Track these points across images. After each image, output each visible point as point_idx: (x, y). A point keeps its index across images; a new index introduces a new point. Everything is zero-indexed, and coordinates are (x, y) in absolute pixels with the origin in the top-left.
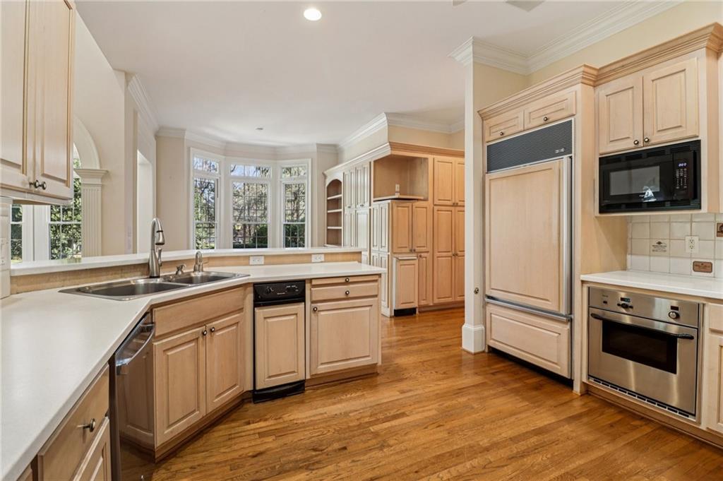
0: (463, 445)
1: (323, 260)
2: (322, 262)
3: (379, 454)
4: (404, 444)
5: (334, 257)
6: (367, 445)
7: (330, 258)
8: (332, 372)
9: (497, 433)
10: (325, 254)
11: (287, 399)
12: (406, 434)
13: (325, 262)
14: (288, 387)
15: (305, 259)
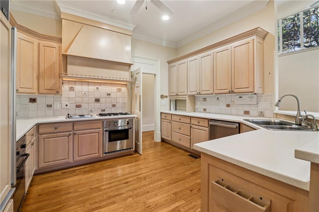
0: (140, 198)
3: (176, 190)
4: (167, 195)
6: (183, 193)
9: (119, 206)
12: (166, 200)
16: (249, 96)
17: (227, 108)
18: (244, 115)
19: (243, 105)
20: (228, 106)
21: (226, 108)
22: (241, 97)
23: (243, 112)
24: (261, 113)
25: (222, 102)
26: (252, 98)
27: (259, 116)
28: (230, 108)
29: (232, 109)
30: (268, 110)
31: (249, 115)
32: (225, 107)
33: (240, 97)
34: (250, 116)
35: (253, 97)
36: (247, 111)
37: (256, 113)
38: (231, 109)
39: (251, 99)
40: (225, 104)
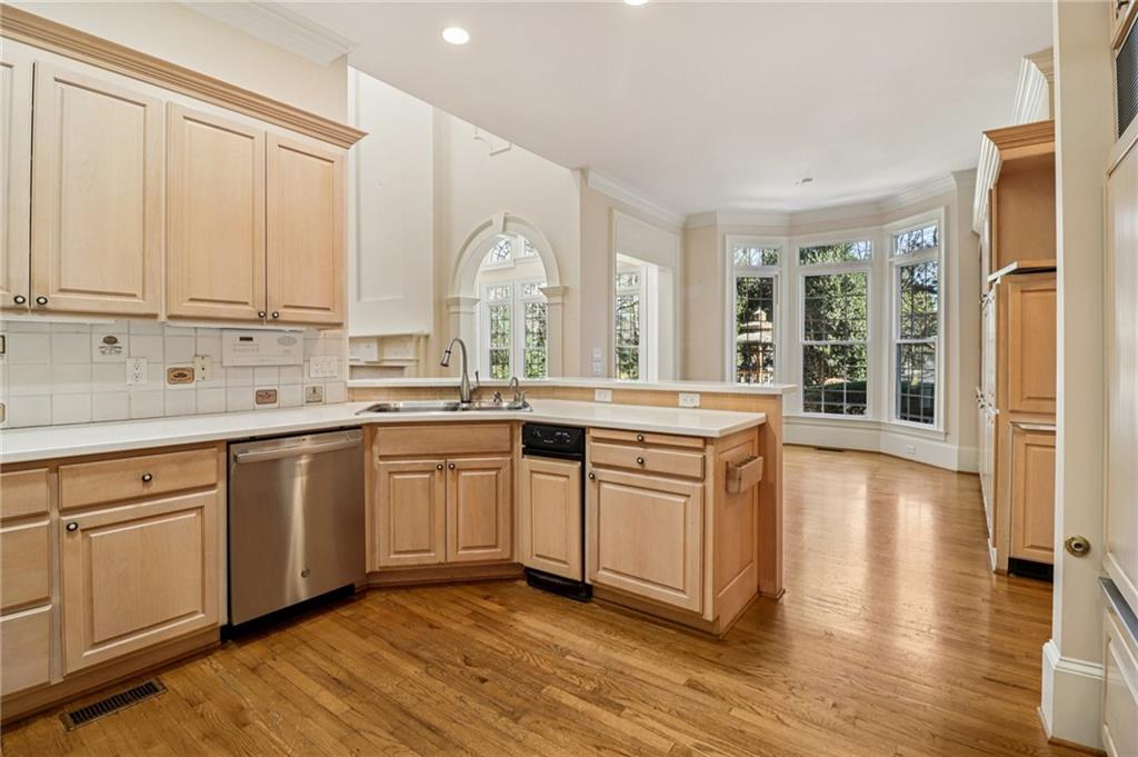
1: (698, 405)
2: (695, 407)
5: (720, 401)
7: (710, 401)
8: (618, 589)
10: (702, 394)
11: (548, 595)
13: (700, 407)
14: (557, 581)
15: (669, 399)
16: (281, 334)
17: (169, 386)
18: (257, 406)
19: (251, 370)
20: (180, 375)
21: (165, 390)
22: (250, 339)
23: (253, 398)
24: (314, 391)
25: (144, 361)
26: (289, 344)
27: (308, 402)
28: (193, 385)
29: (204, 389)
30: (334, 380)
31: (276, 405)
32: (161, 383)
33: (242, 339)
34: (279, 408)
35: (295, 341)
36: (266, 392)
37: (299, 394)
38: (196, 389)
39: (287, 348)
40: (162, 372)
